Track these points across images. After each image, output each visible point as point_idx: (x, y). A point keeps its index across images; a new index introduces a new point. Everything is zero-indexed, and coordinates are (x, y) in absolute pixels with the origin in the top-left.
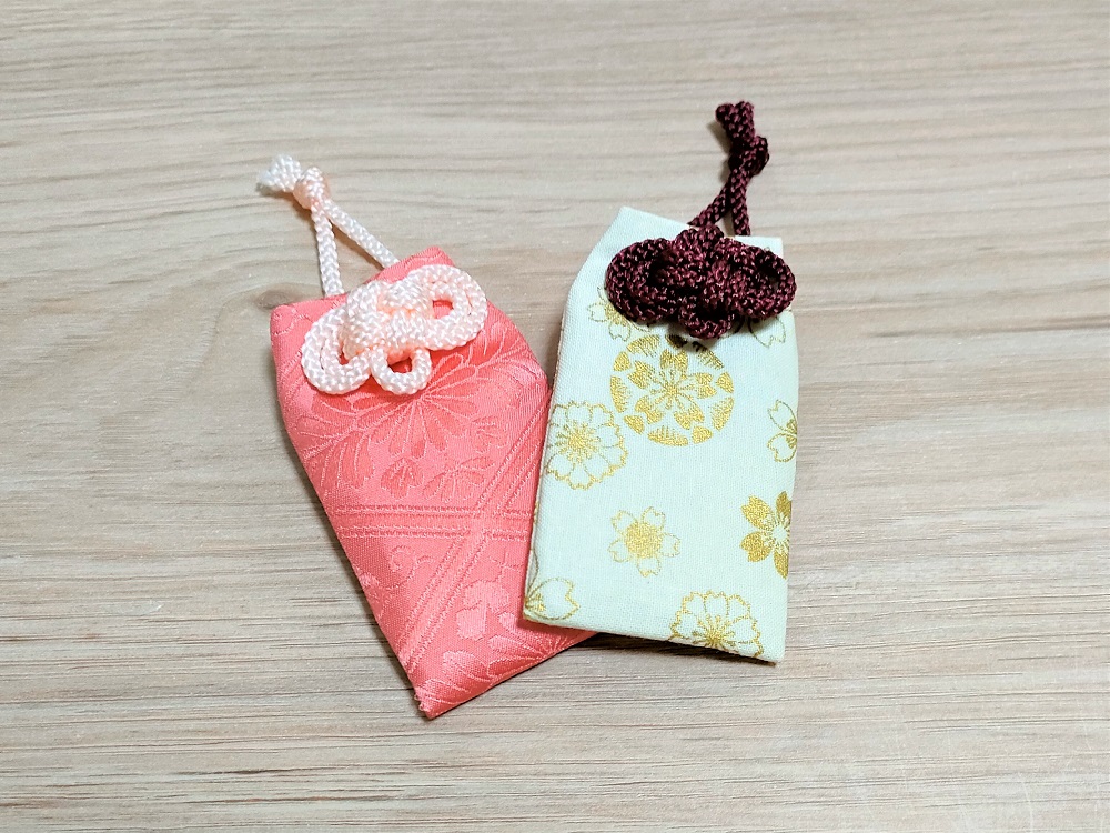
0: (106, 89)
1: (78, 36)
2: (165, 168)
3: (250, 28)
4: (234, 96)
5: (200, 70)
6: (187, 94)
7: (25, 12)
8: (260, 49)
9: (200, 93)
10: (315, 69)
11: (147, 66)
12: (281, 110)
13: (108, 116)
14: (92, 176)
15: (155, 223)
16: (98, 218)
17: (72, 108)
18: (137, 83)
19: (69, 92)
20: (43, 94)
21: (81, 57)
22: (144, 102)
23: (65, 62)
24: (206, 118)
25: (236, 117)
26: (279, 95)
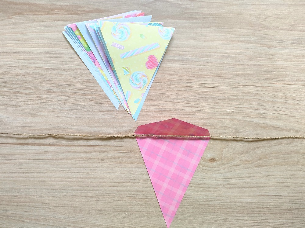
0: (244, 206)
1: (250, 219)
2: (233, 188)
3: (220, 218)
5: (228, 209)
6: (230, 204)
7: (260, 226)
8: (218, 213)
9: (228, 204)
10: (208, 207)
11: (237, 211)
12: (213, 199)
13: (243, 200)
14: (244, 187)
15: (233, 177)
16: (242, 178)
17: (249, 202)
18: (239, 207)
19: (250, 206)
20: (255, 206)
21: (249, 214)
22: (237, 203)
23: (251, 213)
24: (226, 198)
25: (221, 198)
26: (214, 202)
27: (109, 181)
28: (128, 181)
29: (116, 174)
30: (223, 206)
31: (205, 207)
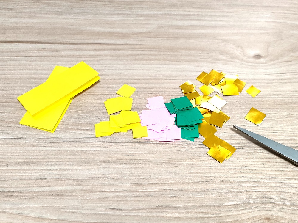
3: (282, 114)
4: (280, 98)
5: (289, 104)
6: (291, 99)
8: (277, 109)
10: (263, 103)
25: (278, 93)
26: (270, 97)
27: (127, 77)
28: (153, 78)
29: (137, 71)
30: (283, 101)
31: (259, 103)
